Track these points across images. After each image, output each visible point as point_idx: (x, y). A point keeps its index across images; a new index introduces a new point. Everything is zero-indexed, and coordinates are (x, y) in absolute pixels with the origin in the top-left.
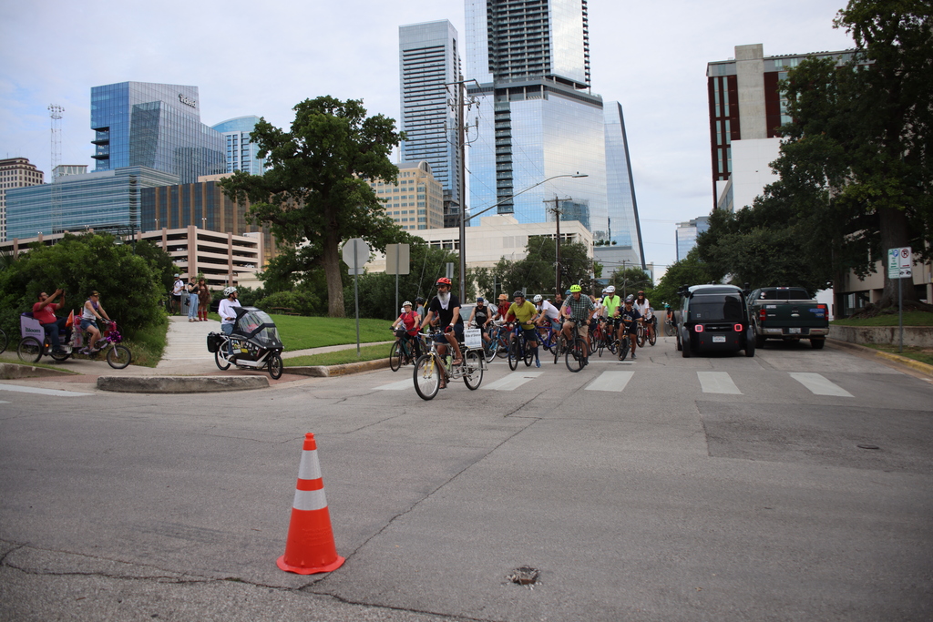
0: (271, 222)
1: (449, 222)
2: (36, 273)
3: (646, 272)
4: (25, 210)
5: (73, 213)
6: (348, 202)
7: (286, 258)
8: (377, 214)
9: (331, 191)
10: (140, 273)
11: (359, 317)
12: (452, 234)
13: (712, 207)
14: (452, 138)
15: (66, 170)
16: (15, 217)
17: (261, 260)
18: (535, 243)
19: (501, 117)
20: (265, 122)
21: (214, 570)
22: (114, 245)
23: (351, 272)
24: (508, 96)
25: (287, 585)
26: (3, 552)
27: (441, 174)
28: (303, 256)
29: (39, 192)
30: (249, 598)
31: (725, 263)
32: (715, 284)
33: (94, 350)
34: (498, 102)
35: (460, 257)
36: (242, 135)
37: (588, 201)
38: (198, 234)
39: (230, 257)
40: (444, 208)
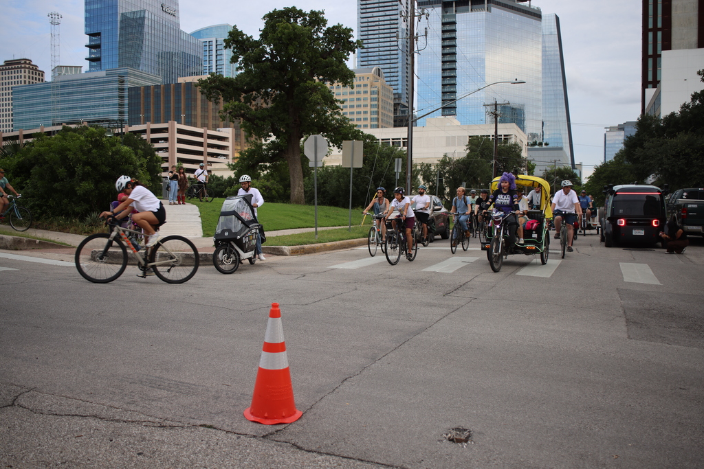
0: (242, 119)
1: (398, 123)
2: (38, 159)
3: (575, 171)
4: (28, 105)
5: (70, 108)
6: (309, 102)
7: (254, 151)
8: (335, 113)
9: (296, 93)
10: (128, 161)
11: (319, 204)
12: (401, 133)
13: (640, 113)
14: (403, 46)
15: (64, 70)
16: (20, 110)
17: (232, 152)
18: (475, 142)
19: (448, 28)
20: (237, 30)
21: (190, 417)
22: (106, 137)
23: (311, 164)
24: (454, 8)
25: (252, 433)
26: (15, 395)
27: (392, 79)
28: (269, 149)
29: (40, 89)
30: (220, 443)
31: (651, 164)
32: (637, 184)
34: (445, 14)
35: (408, 153)
36: (217, 41)
37: (524, 105)
38: (178, 129)
39: (205, 150)
40: (394, 110)
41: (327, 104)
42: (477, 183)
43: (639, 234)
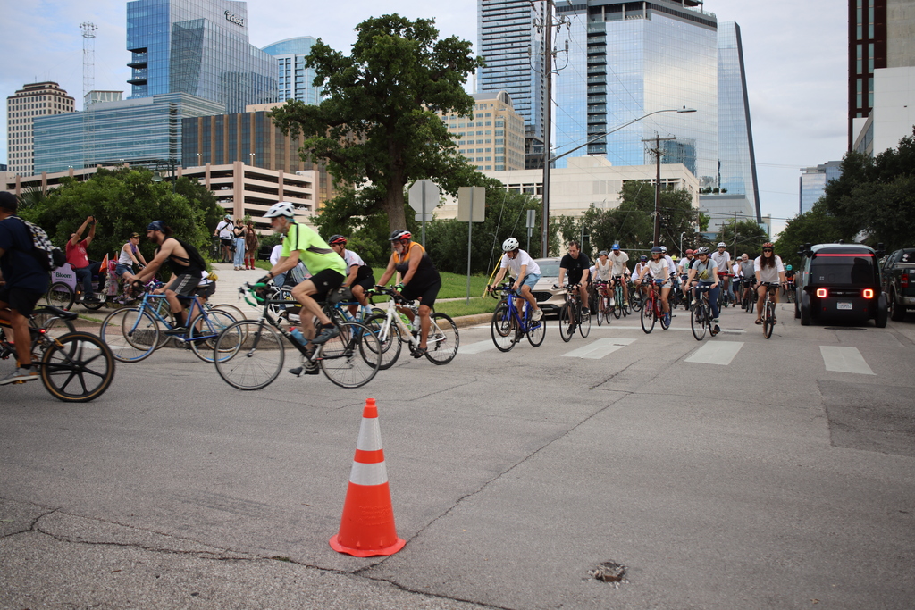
0: (328, 159)
1: (531, 163)
2: (67, 212)
3: (761, 225)
4: (54, 141)
5: (107, 145)
6: (415, 137)
7: (343, 201)
8: (449, 152)
9: (397, 125)
10: (181, 214)
12: (535, 176)
13: (847, 150)
14: (537, 64)
15: (99, 96)
16: (44, 148)
17: (316, 201)
18: (630, 189)
19: (595, 40)
20: (322, 44)
21: (260, 547)
22: (153, 182)
23: (418, 218)
24: (603, 15)
25: (341, 568)
26: (35, 517)
27: (523, 106)
28: (364, 198)
29: (69, 120)
30: (298, 580)
31: (860, 217)
32: (842, 243)
33: (130, 299)
34: (591, 23)
35: (543, 203)
36: (296, 58)
37: (695, 140)
38: (245, 172)
40: (526, 146)
41: (439, 140)
42: (634, 241)
43: (845, 308)
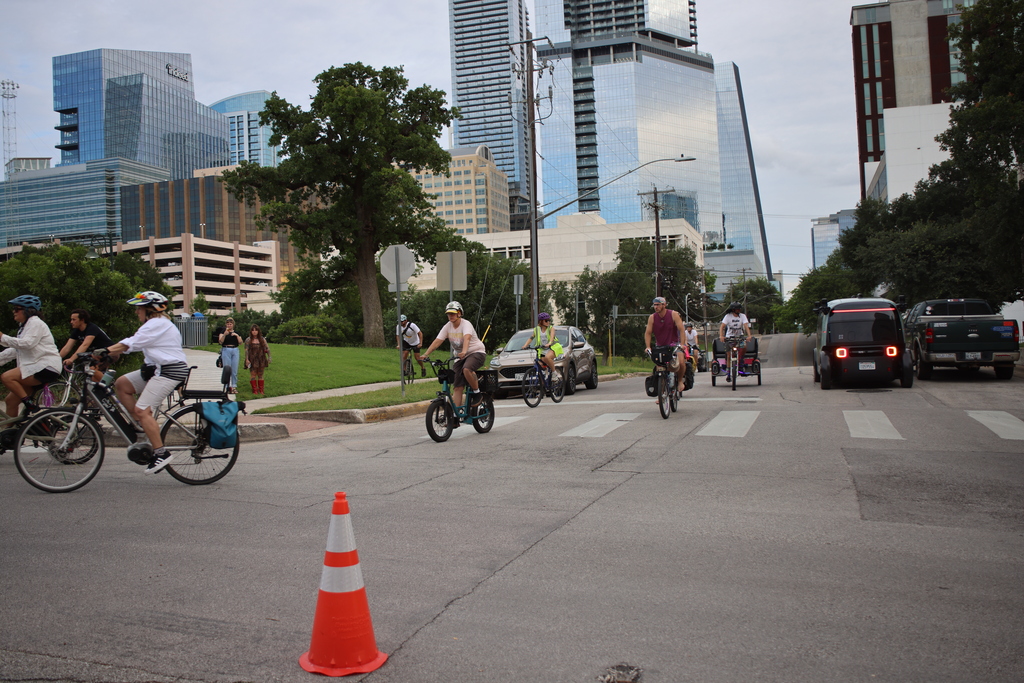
0: (289, 226)
1: (517, 224)
3: (772, 283)
5: (34, 220)
6: (386, 199)
7: (309, 273)
8: (424, 214)
9: (366, 186)
10: (121, 294)
12: (522, 238)
13: (860, 196)
14: (519, 115)
15: (23, 164)
17: (277, 275)
18: (628, 248)
19: (582, 86)
20: (278, 98)
21: (218, 672)
22: (87, 259)
23: (391, 288)
24: (590, 59)
27: (506, 161)
28: (331, 270)
31: (877, 269)
32: (861, 297)
34: (577, 67)
35: (532, 268)
36: (249, 115)
37: (696, 193)
38: (195, 245)
39: (237, 273)
40: (511, 206)
41: (413, 201)
42: (635, 306)
43: (868, 368)
